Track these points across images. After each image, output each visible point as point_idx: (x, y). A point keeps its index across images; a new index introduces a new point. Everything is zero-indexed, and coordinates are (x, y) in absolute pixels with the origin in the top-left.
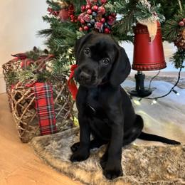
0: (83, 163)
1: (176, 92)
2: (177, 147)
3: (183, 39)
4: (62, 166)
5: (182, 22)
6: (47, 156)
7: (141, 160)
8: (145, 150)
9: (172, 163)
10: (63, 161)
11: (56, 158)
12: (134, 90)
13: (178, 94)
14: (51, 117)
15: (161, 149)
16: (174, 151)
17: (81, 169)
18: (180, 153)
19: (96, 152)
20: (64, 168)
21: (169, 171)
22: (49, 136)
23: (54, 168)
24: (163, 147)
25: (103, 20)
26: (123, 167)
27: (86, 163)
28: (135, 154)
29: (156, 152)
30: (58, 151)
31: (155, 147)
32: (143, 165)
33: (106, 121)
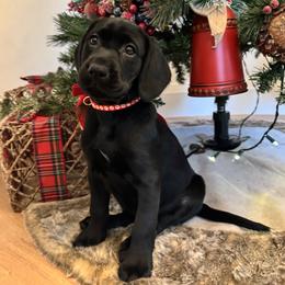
0: (90, 249)
1: (272, 141)
2: (262, 237)
3: (270, 37)
4: (57, 252)
5: (268, 7)
6: (40, 235)
7: (191, 253)
8: (202, 237)
9: (247, 262)
10: (59, 244)
11: (51, 237)
12: (212, 139)
13: (275, 143)
14: (58, 172)
15: (232, 237)
16: (255, 243)
17: (84, 258)
18: (266, 247)
19: (119, 234)
20: (59, 256)
21: (236, 276)
22: (53, 203)
23: (45, 253)
24: (236, 234)
25: (132, 7)
26: (156, 262)
27: (95, 250)
28: (184, 242)
29: (222, 242)
30: (58, 227)
31: (222, 233)
32: (191, 261)
33: (129, 177)
